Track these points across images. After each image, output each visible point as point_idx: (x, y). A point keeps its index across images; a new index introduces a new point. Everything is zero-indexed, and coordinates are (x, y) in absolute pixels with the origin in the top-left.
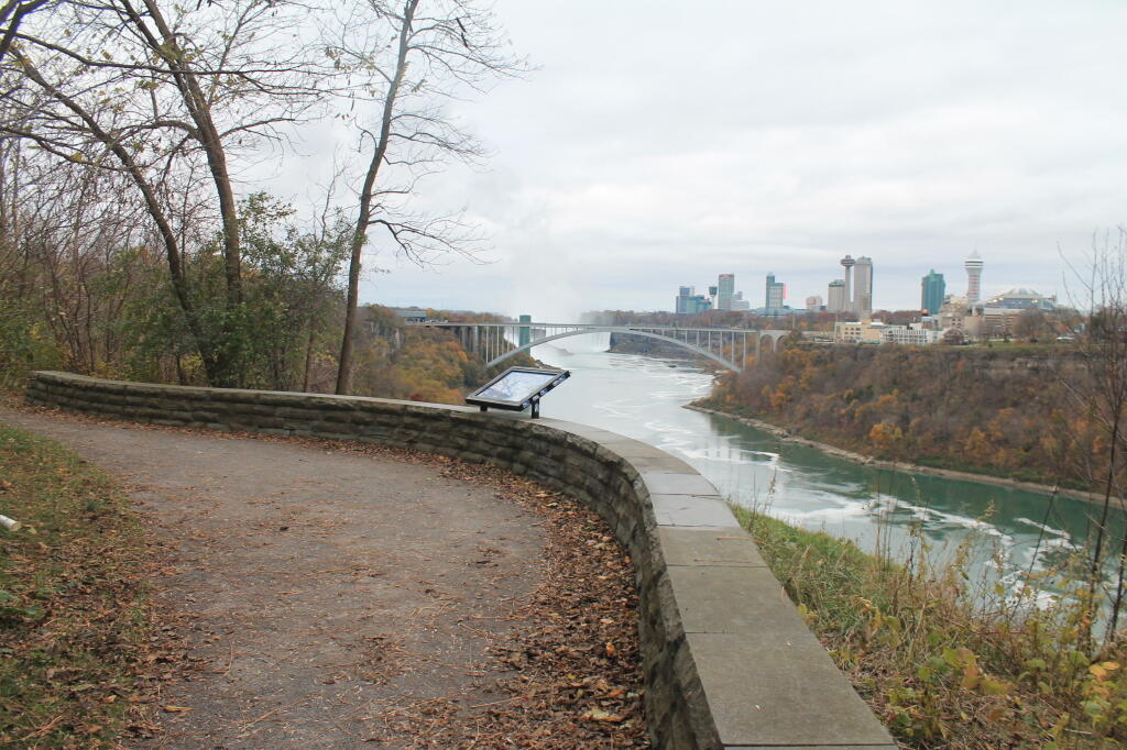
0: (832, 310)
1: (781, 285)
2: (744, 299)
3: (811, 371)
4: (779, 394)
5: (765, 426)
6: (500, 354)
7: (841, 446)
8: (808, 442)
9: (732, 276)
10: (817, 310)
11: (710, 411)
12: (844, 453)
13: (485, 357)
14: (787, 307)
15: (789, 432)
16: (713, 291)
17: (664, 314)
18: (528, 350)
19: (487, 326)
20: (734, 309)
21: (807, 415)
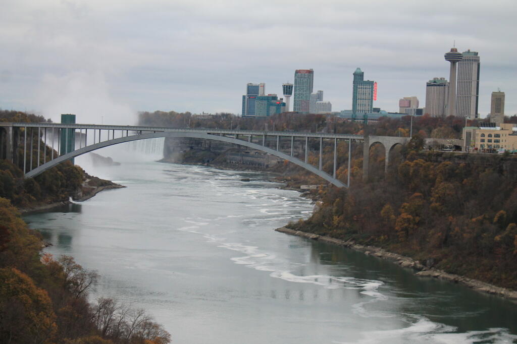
0: (434, 113)
1: (371, 84)
2: (325, 100)
3: (443, 187)
4: (404, 215)
5: (389, 254)
6: (42, 163)
7: (498, 282)
8: (452, 277)
9: (310, 72)
10: (413, 114)
11: (314, 236)
12: (503, 291)
13: (21, 166)
14: (378, 110)
15: (424, 263)
16: (287, 90)
17: (227, 116)
18: (72, 159)
19: (24, 126)
20: (314, 111)
21: (445, 241)
